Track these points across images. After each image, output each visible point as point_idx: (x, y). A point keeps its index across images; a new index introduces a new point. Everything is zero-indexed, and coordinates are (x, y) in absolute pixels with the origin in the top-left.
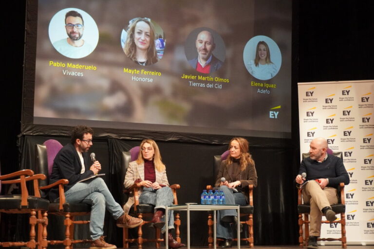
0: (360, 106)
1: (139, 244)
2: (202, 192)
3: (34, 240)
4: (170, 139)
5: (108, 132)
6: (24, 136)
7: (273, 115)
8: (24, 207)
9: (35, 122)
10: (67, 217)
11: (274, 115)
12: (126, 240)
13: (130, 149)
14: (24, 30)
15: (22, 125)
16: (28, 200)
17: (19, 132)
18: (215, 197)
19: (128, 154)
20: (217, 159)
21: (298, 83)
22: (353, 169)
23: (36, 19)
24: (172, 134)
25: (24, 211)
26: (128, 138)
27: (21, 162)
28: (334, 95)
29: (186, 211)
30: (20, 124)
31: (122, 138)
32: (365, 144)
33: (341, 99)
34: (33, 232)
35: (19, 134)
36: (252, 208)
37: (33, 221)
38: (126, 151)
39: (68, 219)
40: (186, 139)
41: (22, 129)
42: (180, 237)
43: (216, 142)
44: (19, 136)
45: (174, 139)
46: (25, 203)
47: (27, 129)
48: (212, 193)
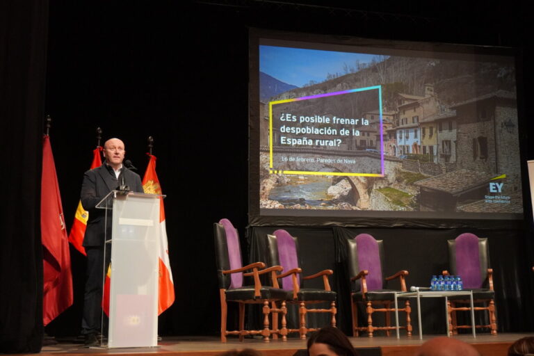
1: (369, 332)
2: (432, 278)
3: (268, 329)
4: (396, 225)
5: (332, 221)
6: (251, 227)
7: (494, 188)
8: (258, 297)
9: (261, 214)
10: (301, 306)
11: (497, 189)
12: (356, 328)
13: (355, 236)
14: (247, 125)
15: (249, 216)
16: (261, 291)
17: (247, 224)
18: (446, 283)
19: (353, 242)
20: (451, 243)
21: (528, 161)
23: (258, 115)
24: (396, 220)
25: (258, 301)
26: (353, 226)
27: (249, 253)
29: (416, 298)
30: (247, 216)
31: (347, 226)
34: (267, 321)
35: (246, 225)
36: (492, 294)
37: (266, 310)
38: (351, 238)
39: (303, 307)
40: (411, 224)
41: (249, 220)
42: (411, 324)
43: (443, 226)
44: (247, 228)
45: (399, 225)
46: (258, 294)
47: (255, 220)
48: (442, 279)
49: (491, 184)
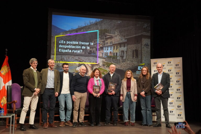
0: (175, 68)
7: (140, 68)
22: (172, 93)
28: (165, 64)
32: (177, 83)
33: (168, 65)
49: (139, 67)
